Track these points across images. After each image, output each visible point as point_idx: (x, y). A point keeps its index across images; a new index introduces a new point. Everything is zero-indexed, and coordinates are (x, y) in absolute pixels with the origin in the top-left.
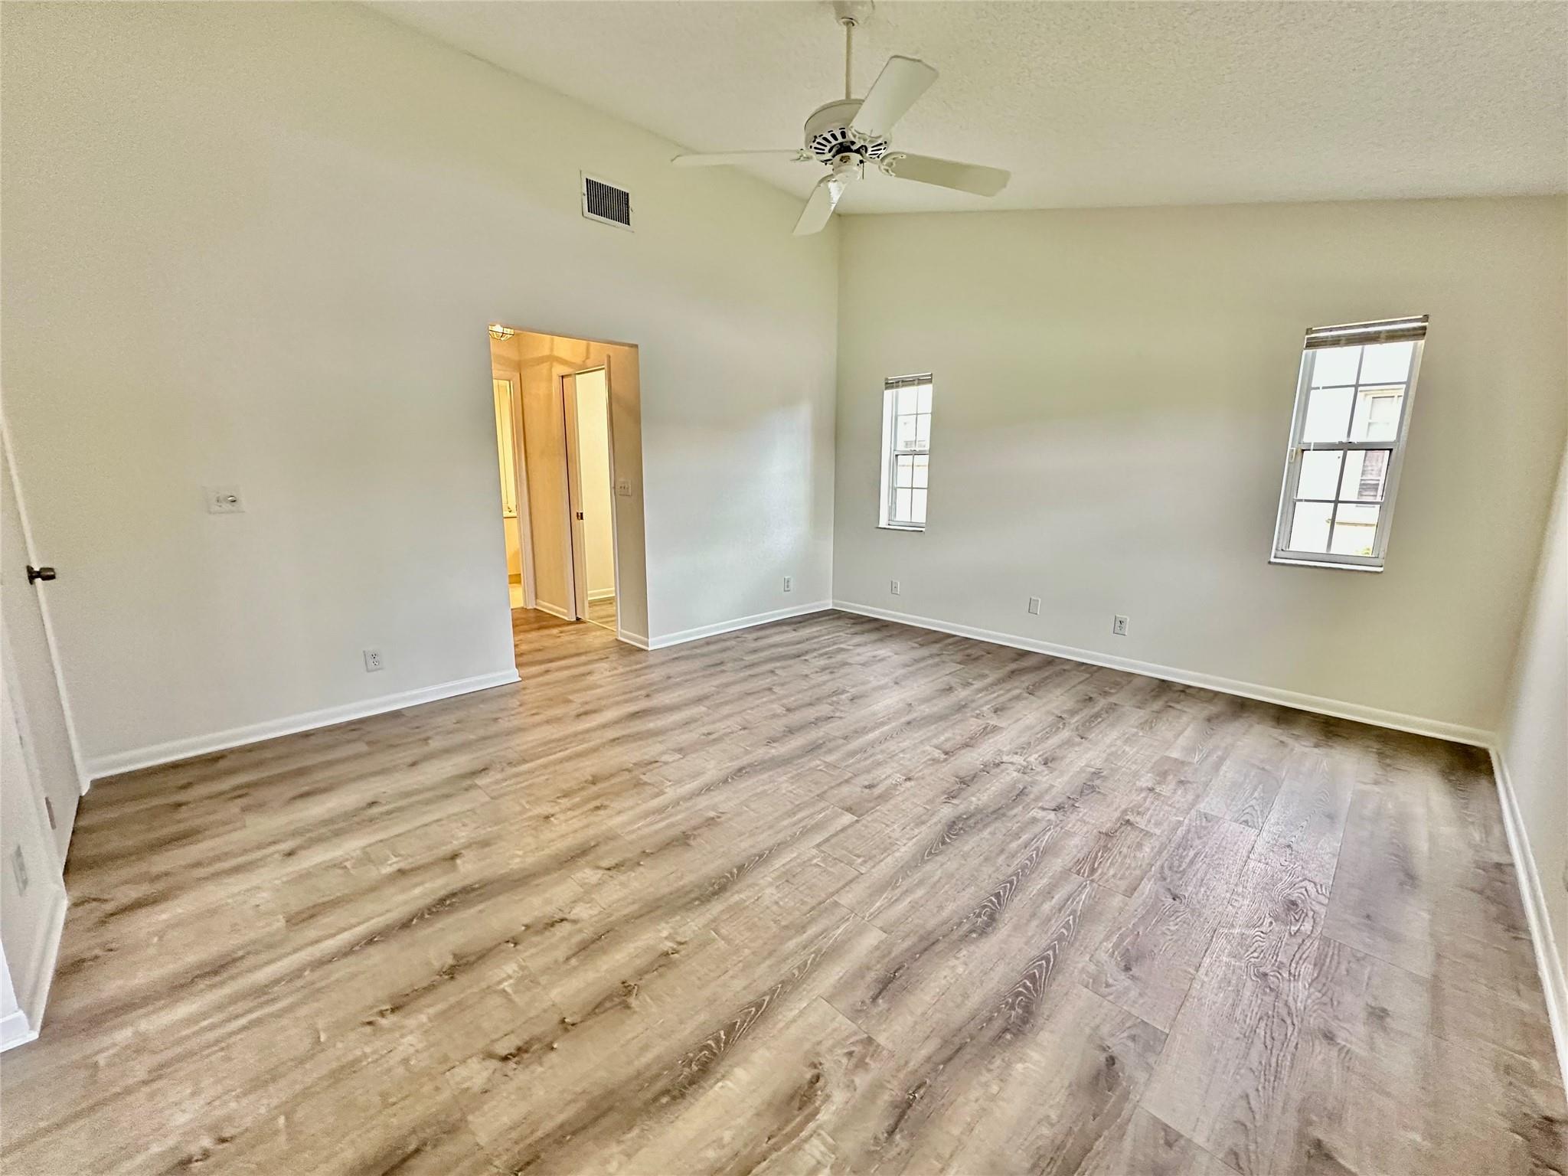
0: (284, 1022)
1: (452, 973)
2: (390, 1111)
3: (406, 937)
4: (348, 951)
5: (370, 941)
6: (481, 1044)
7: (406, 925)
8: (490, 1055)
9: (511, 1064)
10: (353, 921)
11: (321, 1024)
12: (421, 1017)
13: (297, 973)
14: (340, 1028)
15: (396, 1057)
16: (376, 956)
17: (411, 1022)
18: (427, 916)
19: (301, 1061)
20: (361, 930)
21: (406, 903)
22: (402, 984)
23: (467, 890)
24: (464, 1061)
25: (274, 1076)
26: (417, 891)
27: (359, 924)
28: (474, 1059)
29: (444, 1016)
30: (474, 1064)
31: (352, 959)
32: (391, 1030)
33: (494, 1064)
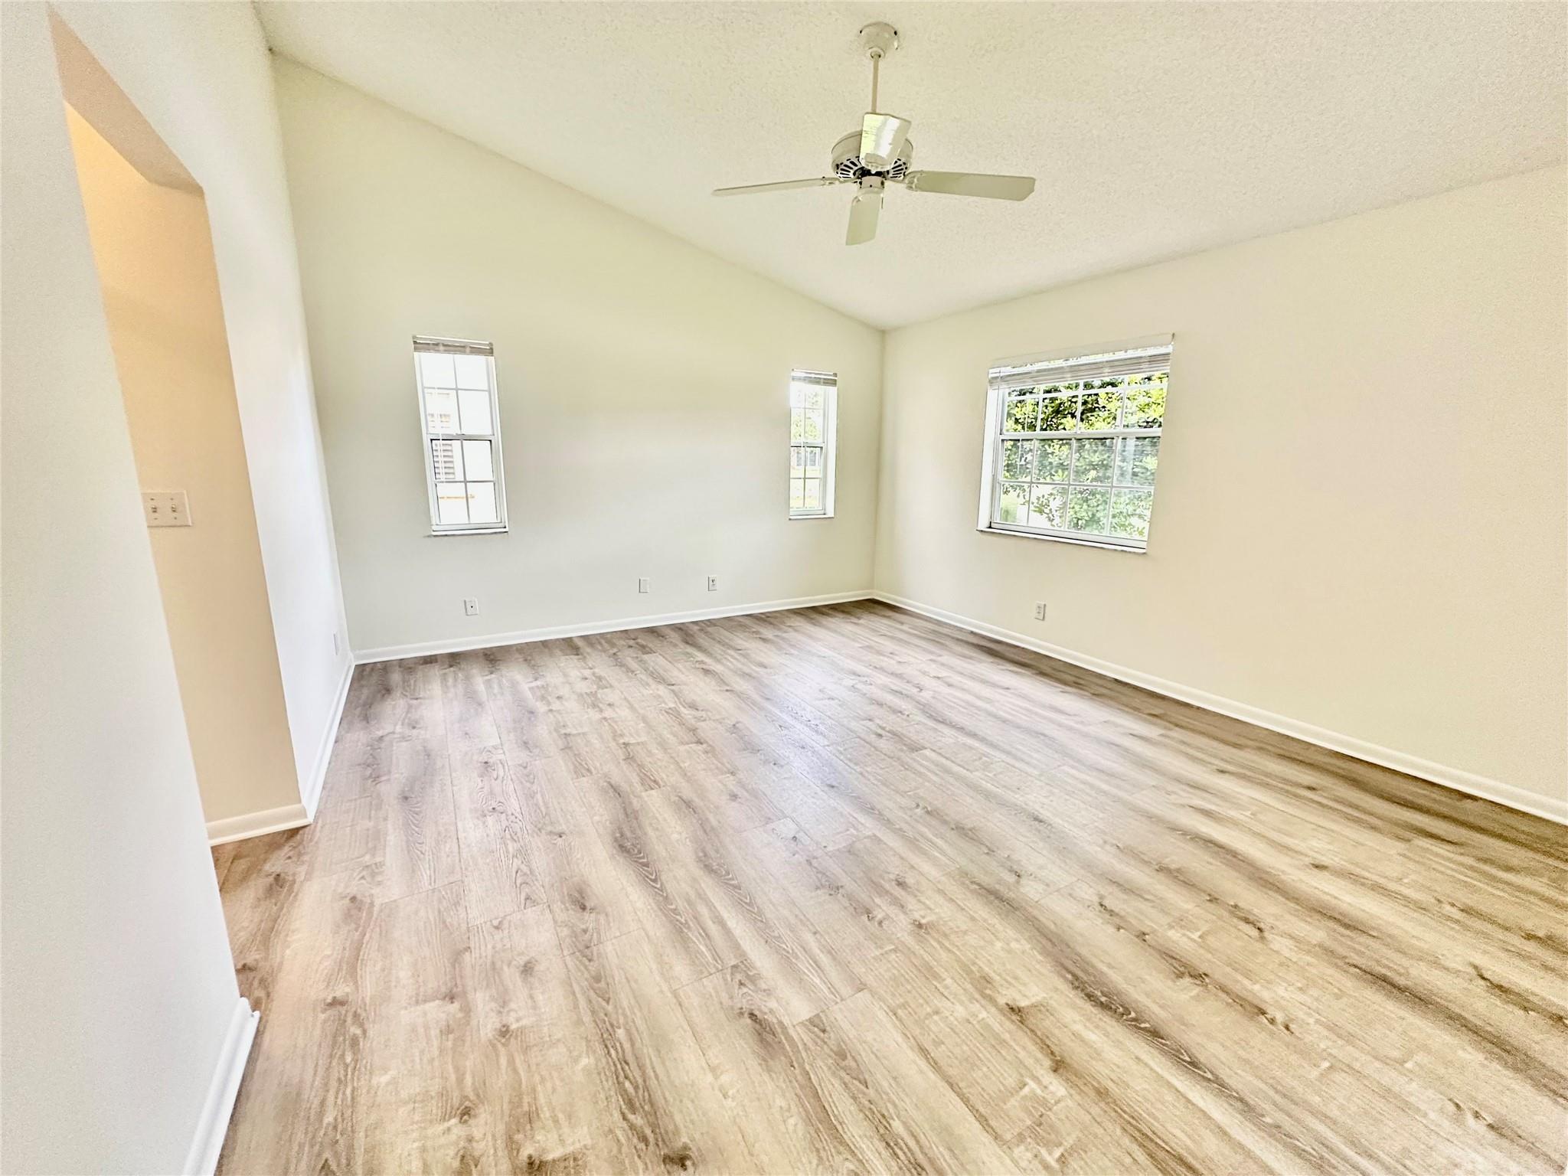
0: (1334, 1112)
1: (1199, 977)
2: (1344, 989)
3: (1172, 1029)
4: (1218, 1085)
5: (1192, 1065)
6: (1258, 945)
7: (1155, 1034)
8: (1262, 938)
9: (1262, 925)
10: (1169, 1097)
11: (1315, 1073)
12: (1258, 991)
13: (1275, 1131)
14: (1306, 1053)
15: (1301, 997)
16: (1210, 1052)
17: (1266, 995)
18: (1133, 1015)
19: (1358, 1074)
20: (1181, 1082)
21: (1118, 1044)
22: (1233, 1016)
23: (1078, 984)
24: (1277, 952)
25: (1386, 1093)
26: (1092, 1037)
27: (1170, 1085)
28: (1272, 946)
29: (1248, 974)
30: (1276, 946)
31: (1224, 1074)
32: (1283, 1009)
33: (1266, 934)
